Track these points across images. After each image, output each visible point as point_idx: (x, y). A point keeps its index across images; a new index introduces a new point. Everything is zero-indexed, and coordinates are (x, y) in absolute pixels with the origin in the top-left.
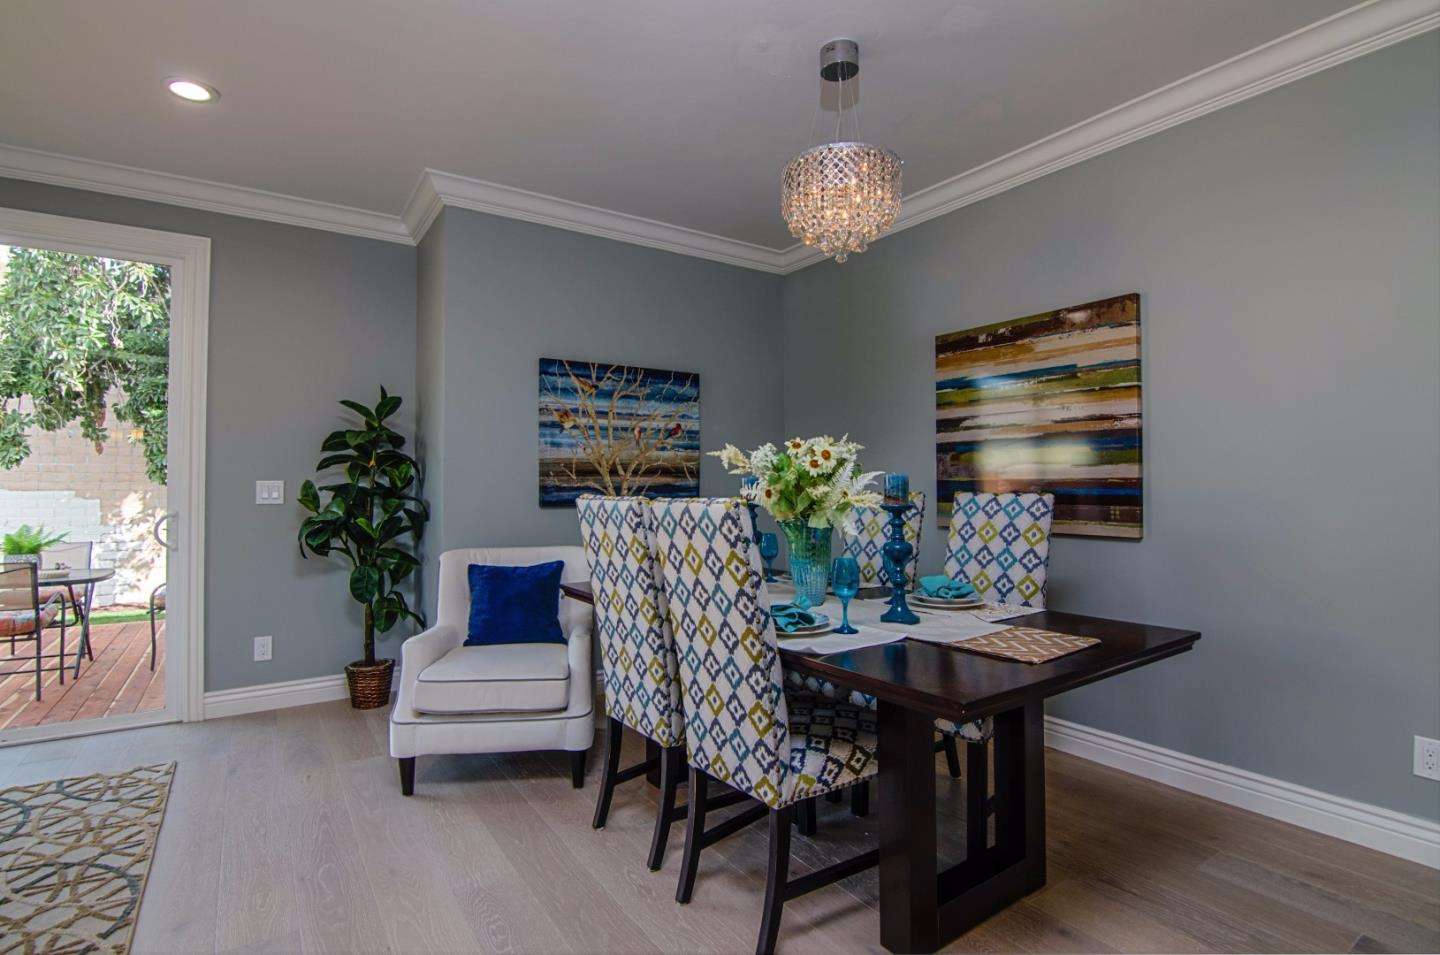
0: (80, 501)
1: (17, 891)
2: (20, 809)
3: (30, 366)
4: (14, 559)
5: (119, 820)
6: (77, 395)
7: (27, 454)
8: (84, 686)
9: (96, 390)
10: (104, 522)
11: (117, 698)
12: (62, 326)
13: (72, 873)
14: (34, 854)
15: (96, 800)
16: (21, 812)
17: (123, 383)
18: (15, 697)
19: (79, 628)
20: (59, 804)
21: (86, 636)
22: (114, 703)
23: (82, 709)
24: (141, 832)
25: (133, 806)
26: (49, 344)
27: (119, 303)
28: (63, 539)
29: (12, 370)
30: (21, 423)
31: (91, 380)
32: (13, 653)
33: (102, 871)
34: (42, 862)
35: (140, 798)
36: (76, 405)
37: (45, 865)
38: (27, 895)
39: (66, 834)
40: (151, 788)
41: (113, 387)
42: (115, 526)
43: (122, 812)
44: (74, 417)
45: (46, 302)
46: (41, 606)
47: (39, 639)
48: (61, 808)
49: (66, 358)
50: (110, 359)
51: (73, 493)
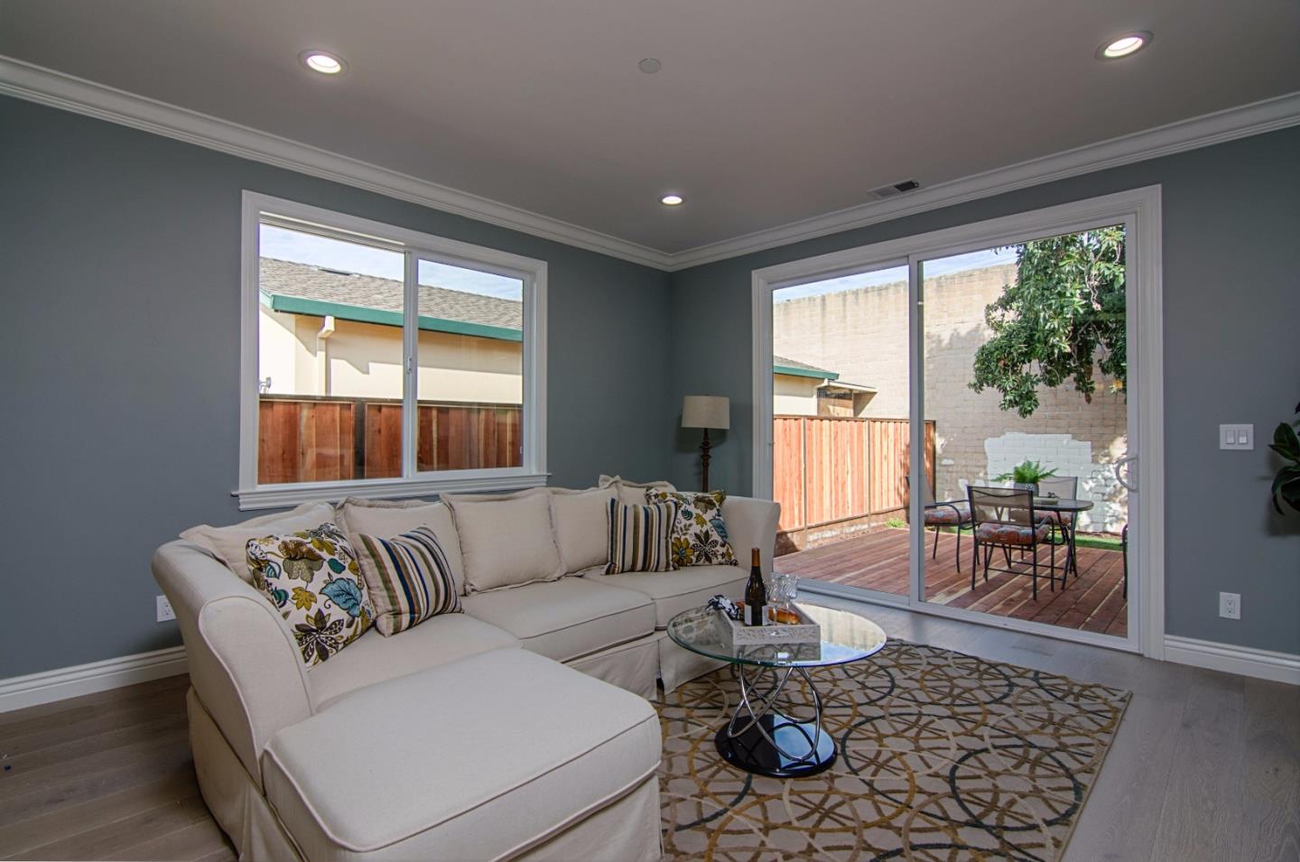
0: (1076, 443)
1: (995, 747)
2: (1007, 682)
3: (1036, 338)
4: (1020, 486)
5: (1075, 725)
6: (1069, 356)
7: (1036, 406)
8: (1069, 597)
9: (1085, 350)
10: (1095, 461)
11: (1093, 614)
12: (1053, 301)
13: (1033, 753)
14: (1010, 723)
15: (1060, 699)
16: (1006, 685)
17: (1105, 341)
18: (1020, 592)
19: (1065, 548)
20: (1033, 691)
21: (1071, 555)
22: (1089, 619)
23: (1065, 616)
24: (1090, 745)
25: (1088, 718)
26: (1044, 318)
27: (1096, 272)
28: (1054, 474)
29: (1024, 343)
30: (1032, 382)
31: (1080, 342)
32: (1022, 558)
33: (1055, 764)
34: (1014, 733)
35: (1094, 713)
36: (1069, 364)
37: (1016, 736)
38: (1001, 754)
39: (1033, 717)
40: (1106, 708)
41: (1098, 346)
42: (1104, 464)
43: (1078, 719)
44: (1069, 374)
45: (1041, 285)
46: (1036, 525)
47: (1035, 551)
48: (1035, 694)
49: (1057, 327)
50: (1094, 322)
51: (1070, 436)
